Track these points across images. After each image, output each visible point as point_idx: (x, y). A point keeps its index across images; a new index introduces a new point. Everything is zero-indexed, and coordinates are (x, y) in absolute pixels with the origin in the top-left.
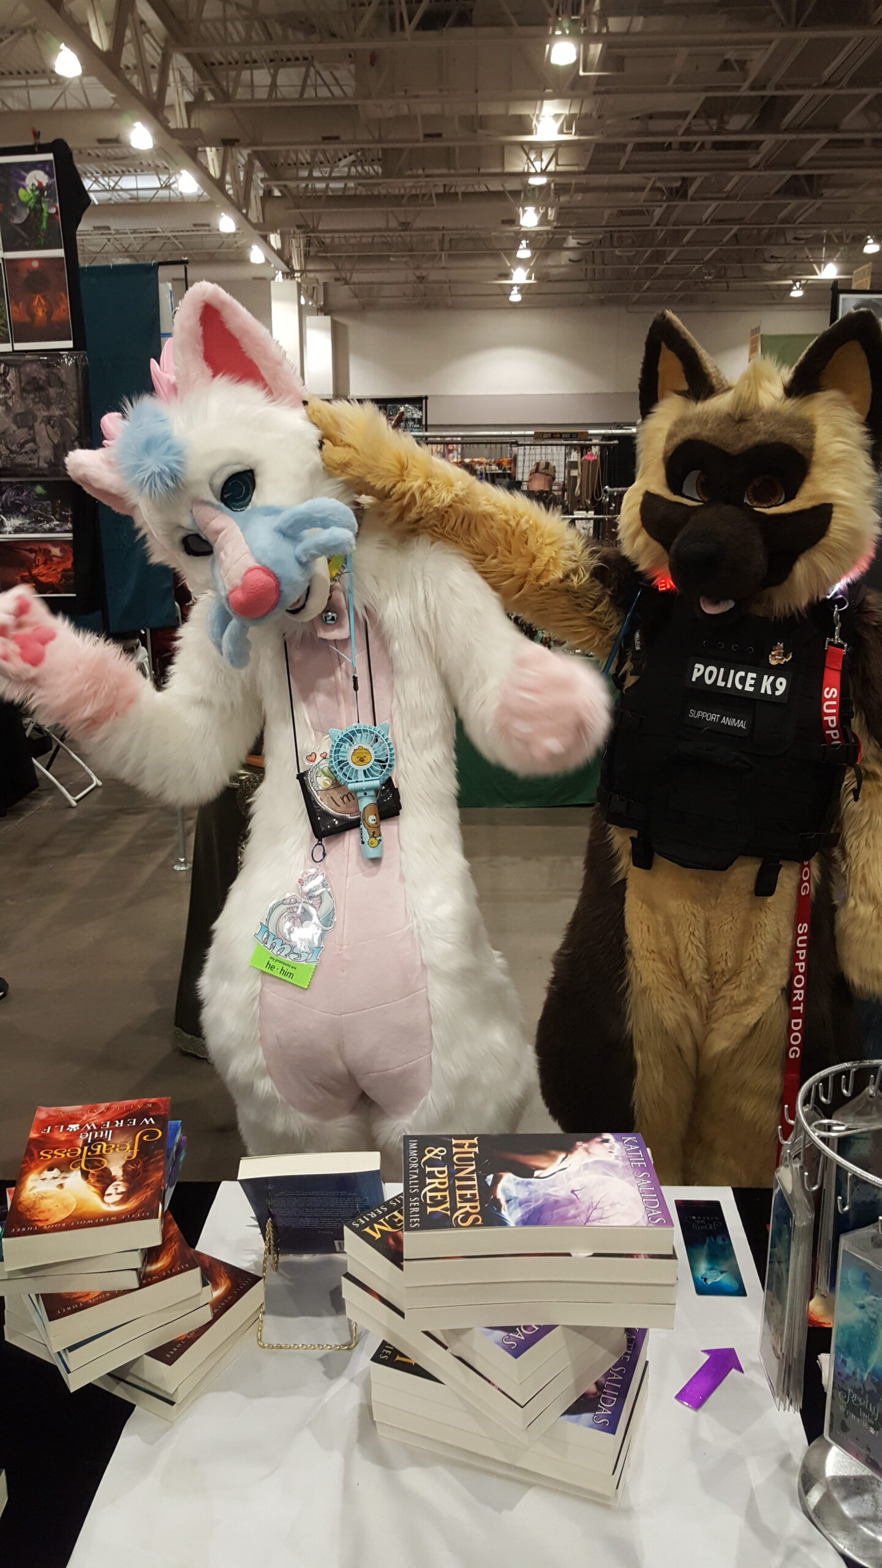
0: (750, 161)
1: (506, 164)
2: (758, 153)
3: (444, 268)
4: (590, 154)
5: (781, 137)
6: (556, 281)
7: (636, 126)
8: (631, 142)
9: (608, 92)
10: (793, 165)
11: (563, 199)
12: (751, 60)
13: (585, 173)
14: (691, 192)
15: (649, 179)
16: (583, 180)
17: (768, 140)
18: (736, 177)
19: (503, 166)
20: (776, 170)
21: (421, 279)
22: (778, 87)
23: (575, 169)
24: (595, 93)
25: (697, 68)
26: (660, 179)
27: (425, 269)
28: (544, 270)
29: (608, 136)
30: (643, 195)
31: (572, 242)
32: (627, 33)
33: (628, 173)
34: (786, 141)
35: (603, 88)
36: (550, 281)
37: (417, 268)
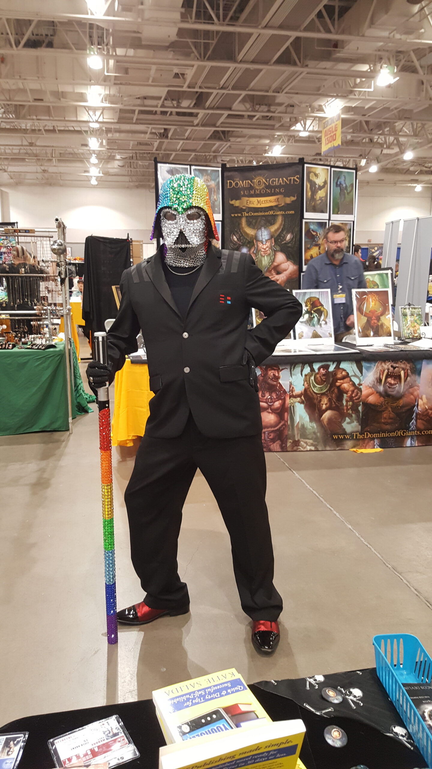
0: (195, 122)
1: (78, 116)
2: (197, 119)
3: (55, 166)
4: (118, 113)
5: (207, 111)
6: (112, 175)
7: (139, 102)
8: (137, 109)
9: (121, 84)
10: (214, 125)
11: (110, 135)
12: (187, 74)
13: (117, 123)
14: (170, 135)
15: (149, 128)
16: (117, 126)
17: (202, 113)
18: (190, 129)
19: (77, 117)
20: (207, 127)
21: (44, 171)
22: (200, 87)
23: (112, 121)
24: (115, 84)
25: (161, 75)
26: (154, 128)
27: (46, 166)
28: (107, 170)
29: (125, 106)
30: (148, 136)
31: (118, 157)
32: (125, 56)
33: (138, 124)
34: (208, 114)
35: (119, 82)
36: (110, 175)
37: (41, 165)
